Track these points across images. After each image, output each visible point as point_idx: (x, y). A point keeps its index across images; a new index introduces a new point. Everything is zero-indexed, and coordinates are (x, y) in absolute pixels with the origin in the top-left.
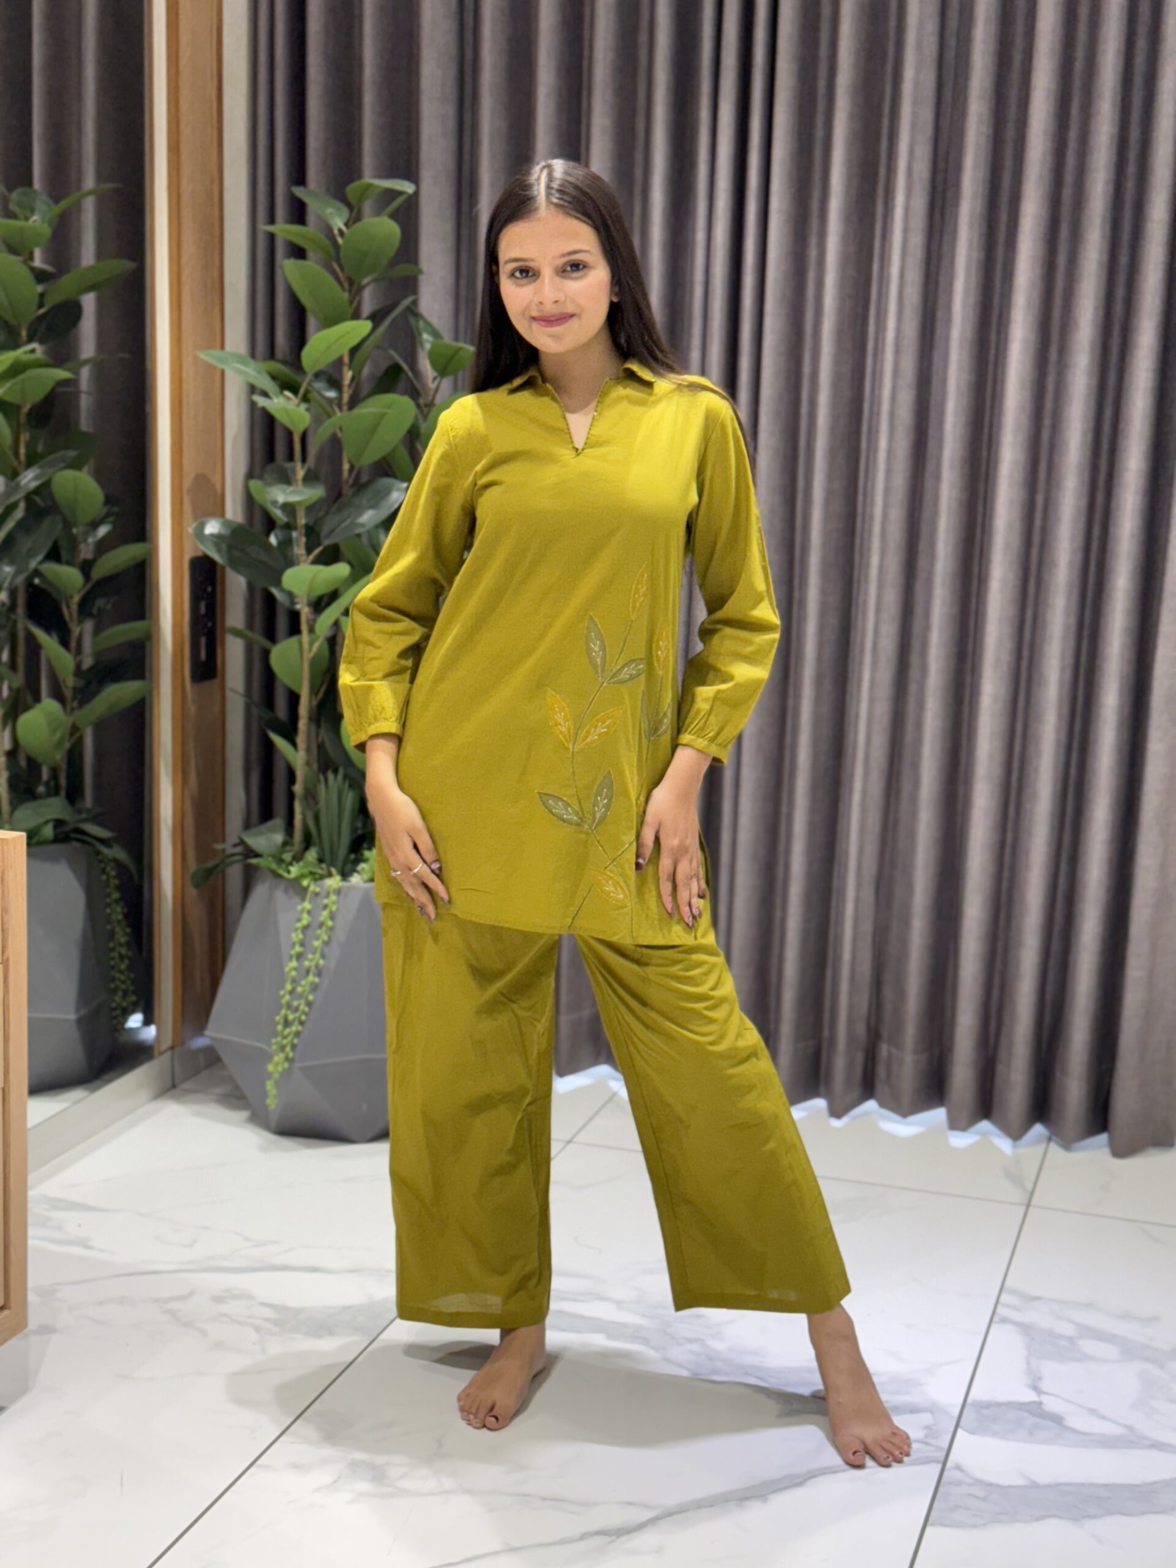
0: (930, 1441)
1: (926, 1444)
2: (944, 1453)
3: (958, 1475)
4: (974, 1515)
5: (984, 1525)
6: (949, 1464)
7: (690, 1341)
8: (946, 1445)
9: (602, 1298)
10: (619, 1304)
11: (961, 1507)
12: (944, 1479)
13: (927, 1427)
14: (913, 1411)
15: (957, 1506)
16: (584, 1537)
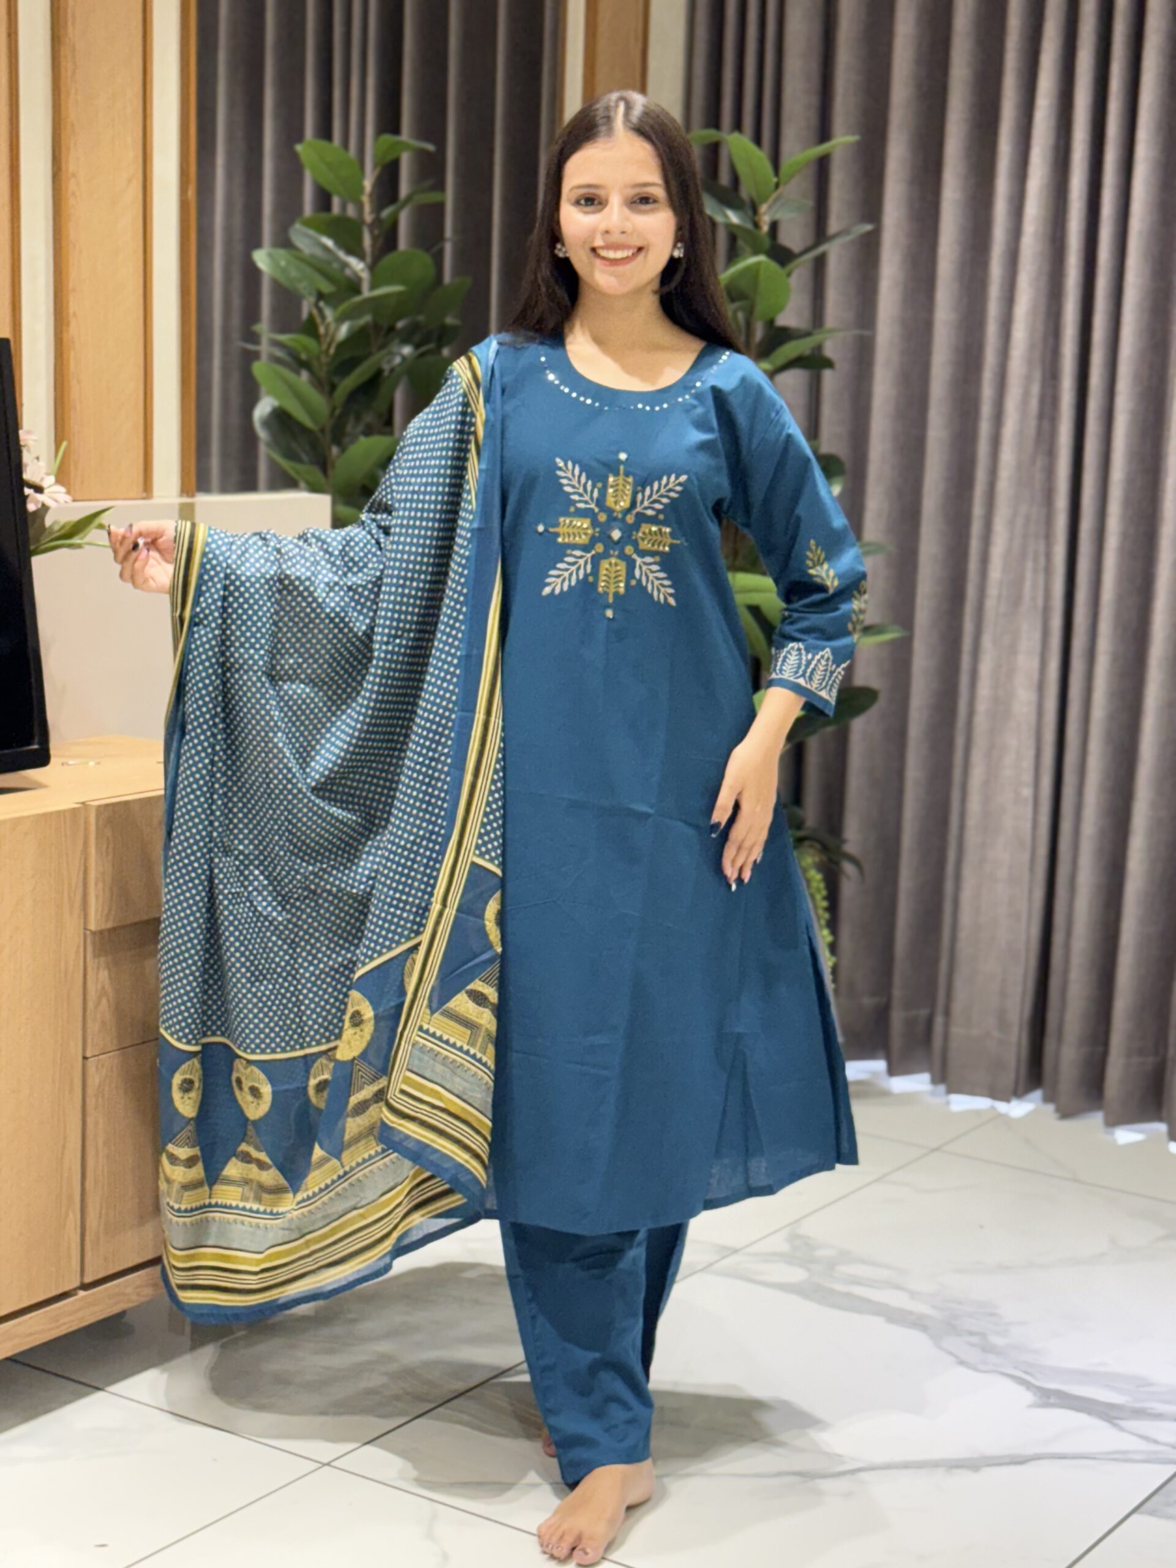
7: (971, 1333)
9: (899, 1288)
10: (913, 1295)
16: (779, 1474)
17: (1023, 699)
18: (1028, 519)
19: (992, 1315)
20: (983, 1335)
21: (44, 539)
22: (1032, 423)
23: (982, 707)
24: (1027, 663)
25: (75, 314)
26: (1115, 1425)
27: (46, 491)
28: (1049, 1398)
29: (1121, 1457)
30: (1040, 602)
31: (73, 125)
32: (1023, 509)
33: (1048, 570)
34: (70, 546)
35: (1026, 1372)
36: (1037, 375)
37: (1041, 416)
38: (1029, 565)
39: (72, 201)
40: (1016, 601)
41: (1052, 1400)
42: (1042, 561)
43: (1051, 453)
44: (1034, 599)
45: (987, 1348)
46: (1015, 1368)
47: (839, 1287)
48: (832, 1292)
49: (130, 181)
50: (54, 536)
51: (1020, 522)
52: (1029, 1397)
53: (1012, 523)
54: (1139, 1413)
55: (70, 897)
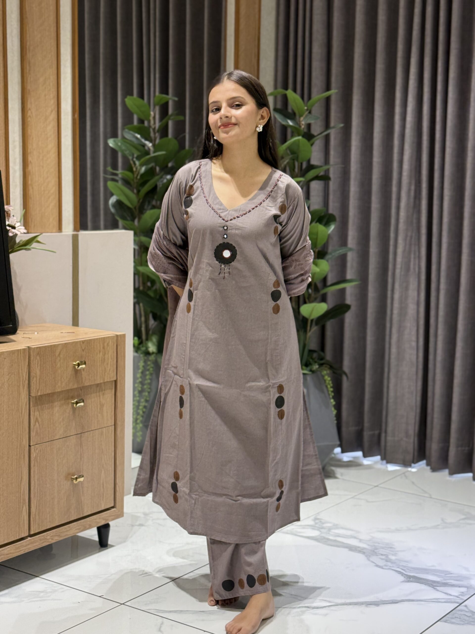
0: (460, 597)
1: (457, 597)
2: (463, 601)
3: (465, 608)
4: (461, 621)
5: (463, 624)
6: (463, 604)
7: (382, 555)
8: (466, 599)
9: (355, 538)
10: (361, 541)
11: (457, 618)
12: (457, 609)
13: (463, 592)
14: (459, 587)
15: (455, 617)
17: (411, 309)
18: (411, 237)
19: (391, 548)
20: (387, 556)
21: (16, 247)
22: (412, 200)
23: (396, 312)
24: (412, 293)
25: (30, 162)
26: (434, 589)
27: (17, 228)
28: (410, 579)
29: (437, 601)
30: (417, 269)
31: (29, 90)
32: (409, 234)
33: (419, 257)
34: (26, 249)
35: (402, 569)
36: (413, 182)
37: (415, 198)
38: (412, 256)
39: (29, 119)
40: (408, 269)
41: (411, 580)
42: (417, 253)
43: (419, 212)
44: (414, 269)
45: (388, 560)
46: (398, 568)
47: (331, 538)
48: (328, 539)
49: (52, 111)
50: (20, 245)
51: (408, 238)
52: (402, 578)
53: (405, 240)
54: (445, 585)
55: (23, 384)
